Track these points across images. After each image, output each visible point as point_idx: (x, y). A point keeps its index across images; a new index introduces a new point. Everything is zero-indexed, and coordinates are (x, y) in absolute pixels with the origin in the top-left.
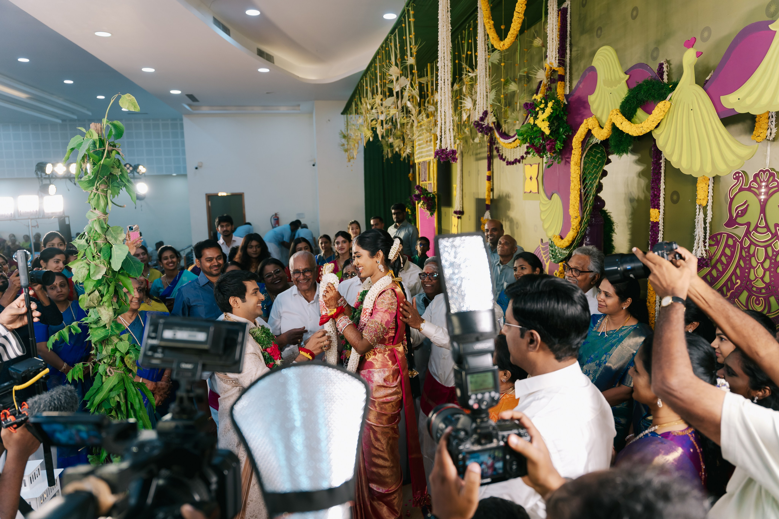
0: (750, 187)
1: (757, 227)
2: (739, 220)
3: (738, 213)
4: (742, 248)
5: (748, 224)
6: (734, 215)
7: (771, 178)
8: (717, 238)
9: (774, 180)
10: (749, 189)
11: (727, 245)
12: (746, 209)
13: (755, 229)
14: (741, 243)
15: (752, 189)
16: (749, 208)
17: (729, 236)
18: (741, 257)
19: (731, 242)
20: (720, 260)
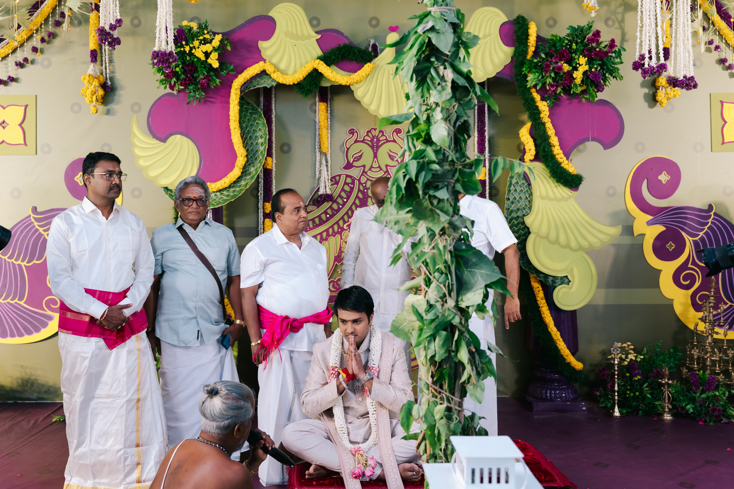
0: (364, 139)
1: (372, 167)
2: (355, 164)
3: (355, 158)
4: (360, 183)
5: (364, 166)
6: (351, 161)
7: (381, 134)
8: (336, 180)
9: (383, 135)
10: (363, 141)
11: (346, 183)
12: (361, 156)
13: (370, 169)
14: (359, 180)
15: (365, 141)
16: (363, 155)
17: (347, 176)
18: (359, 190)
19: (349, 180)
20: (340, 196)
